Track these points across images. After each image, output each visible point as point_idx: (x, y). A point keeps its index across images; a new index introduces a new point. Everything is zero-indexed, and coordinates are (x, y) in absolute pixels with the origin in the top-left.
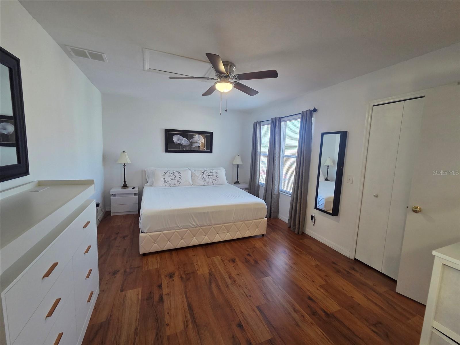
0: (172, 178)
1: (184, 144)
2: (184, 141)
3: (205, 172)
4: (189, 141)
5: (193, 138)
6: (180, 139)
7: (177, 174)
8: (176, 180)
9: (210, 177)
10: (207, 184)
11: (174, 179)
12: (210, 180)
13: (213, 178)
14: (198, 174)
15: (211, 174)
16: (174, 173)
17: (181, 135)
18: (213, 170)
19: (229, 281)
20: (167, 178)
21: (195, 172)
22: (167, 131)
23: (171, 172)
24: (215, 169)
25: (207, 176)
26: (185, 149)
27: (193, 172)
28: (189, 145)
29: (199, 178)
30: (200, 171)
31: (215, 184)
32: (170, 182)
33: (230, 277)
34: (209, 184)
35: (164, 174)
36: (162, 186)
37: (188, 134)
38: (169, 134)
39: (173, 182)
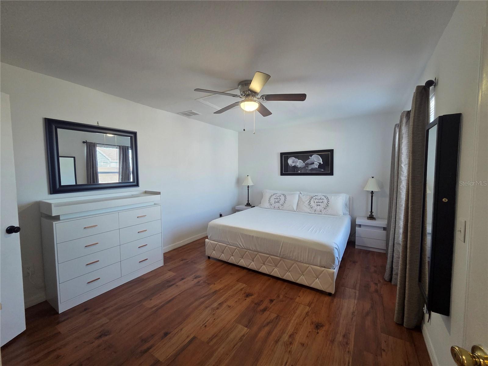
0: (276, 200)
1: (299, 167)
2: (299, 163)
3: (314, 198)
4: (304, 162)
5: (309, 158)
6: (295, 161)
7: (282, 198)
8: (280, 203)
9: (318, 204)
10: (313, 212)
11: (278, 202)
12: (317, 207)
13: (323, 205)
14: (306, 199)
15: (321, 201)
16: (280, 196)
17: (296, 157)
18: (325, 196)
19: (285, 337)
20: (272, 201)
21: (302, 197)
22: (282, 154)
23: (277, 195)
24: (328, 196)
25: (315, 202)
26: (301, 172)
27: (301, 196)
28: (305, 167)
29: (304, 204)
30: (309, 196)
31: (323, 213)
32: (274, 205)
33: (291, 336)
34: (316, 212)
35: (272, 196)
36: (267, 207)
37: (304, 155)
38: (285, 156)
39: (277, 205)
